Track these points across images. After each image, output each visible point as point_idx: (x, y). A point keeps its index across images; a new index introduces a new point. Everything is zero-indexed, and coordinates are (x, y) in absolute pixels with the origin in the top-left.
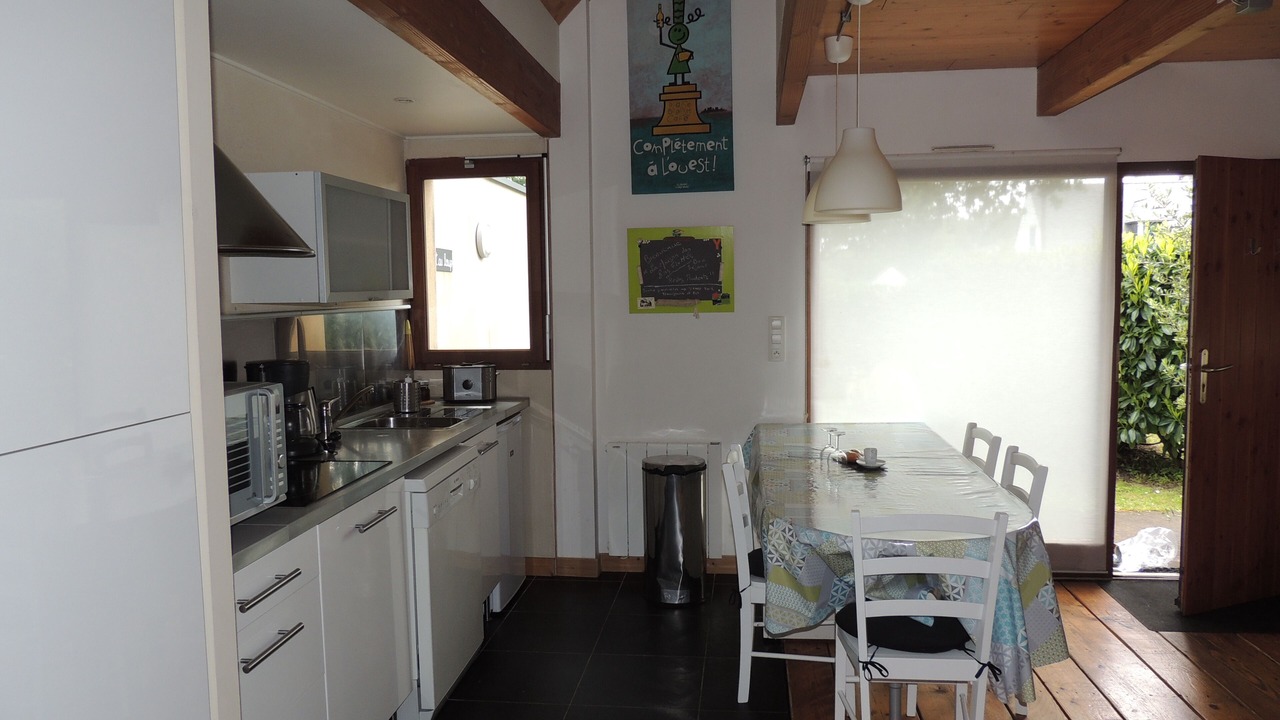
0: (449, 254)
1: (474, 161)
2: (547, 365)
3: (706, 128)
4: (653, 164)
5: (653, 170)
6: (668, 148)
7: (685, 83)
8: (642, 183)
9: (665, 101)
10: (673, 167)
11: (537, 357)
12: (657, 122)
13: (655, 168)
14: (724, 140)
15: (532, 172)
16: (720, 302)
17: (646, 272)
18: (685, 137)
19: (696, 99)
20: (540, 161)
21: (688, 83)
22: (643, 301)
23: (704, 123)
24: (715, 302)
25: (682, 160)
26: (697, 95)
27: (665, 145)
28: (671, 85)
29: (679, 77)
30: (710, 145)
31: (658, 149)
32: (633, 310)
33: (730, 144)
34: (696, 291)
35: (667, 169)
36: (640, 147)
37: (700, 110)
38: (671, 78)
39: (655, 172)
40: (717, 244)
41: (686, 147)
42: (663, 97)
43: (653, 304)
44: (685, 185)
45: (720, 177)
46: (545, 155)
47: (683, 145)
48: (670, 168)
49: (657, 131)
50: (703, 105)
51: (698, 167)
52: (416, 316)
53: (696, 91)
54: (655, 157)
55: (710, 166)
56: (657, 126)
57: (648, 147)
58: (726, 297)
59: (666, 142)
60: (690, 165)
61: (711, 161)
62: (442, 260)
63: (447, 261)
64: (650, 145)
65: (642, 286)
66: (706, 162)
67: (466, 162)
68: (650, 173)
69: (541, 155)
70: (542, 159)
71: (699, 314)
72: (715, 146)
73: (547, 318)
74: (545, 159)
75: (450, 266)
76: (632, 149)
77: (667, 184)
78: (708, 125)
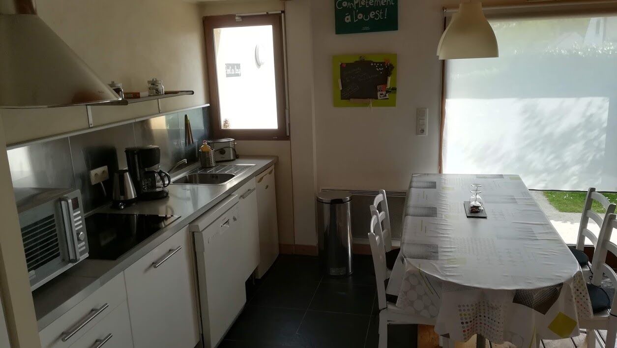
0: (238, 66)
1: (242, 17)
2: (288, 138)
4: (348, 15)
5: (348, 19)
6: (357, 4)
10: (360, 16)
11: (282, 134)
13: (349, 17)
15: (276, 21)
17: (343, 83)
20: (279, 16)
22: (341, 102)
25: (366, 11)
27: (355, 2)
30: (383, 2)
31: (351, 5)
32: (336, 105)
33: (396, 1)
35: (356, 18)
36: (340, 4)
39: (350, 20)
41: (368, 4)
44: (367, 28)
45: (391, 22)
46: (283, 12)
47: (367, 2)
48: (358, 17)
51: (376, 16)
52: (214, 110)
54: (349, 10)
55: (383, 15)
60: (371, 15)
61: (384, 11)
62: (234, 69)
63: (237, 70)
64: (346, 3)
65: (341, 91)
66: (381, 13)
67: (237, 18)
68: (347, 21)
69: (280, 12)
70: (280, 14)
71: (372, 108)
72: (386, 2)
73: (287, 111)
74: (283, 14)
75: (239, 73)
76: (336, 6)
77: (355, 28)
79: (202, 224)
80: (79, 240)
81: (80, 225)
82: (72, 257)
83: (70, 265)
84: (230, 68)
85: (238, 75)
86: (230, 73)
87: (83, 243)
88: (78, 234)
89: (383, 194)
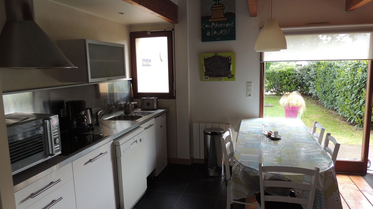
0: (150, 61)
1: (151, 32)
2: (174, 98)
3: (226, 19)
4: (209, 32)
5: (208, 34)
6: (214, 26)
7: (219, 4)
8: (205, 38)
9: (212, 10)
10: (215, 32)
11: (171, 95)
12: (210, 17)
14: (232, 23)
15: (169, 34)
17: (206, 68)
18: (219, 22)
19: (223, 9)
20: (171, 32)
21: (220, 4)
22: (205, 77)
23: (225, 17)
24: (229, 78)
25: (218, 30)
26: (223, 8)
27: (212, 25)
28: (215, 5)
29: (217, 2)
30: (227, 25)
31: (210, 27)
32: (202, 80)
33: (234, 24)
34: (223, 74)
35: (213, 33)
36: (204, 26)
37: (224, 13)
38: (215, 2)
39: (209, 34)
40: (230, 58)
41: (219, 26)
42: (212, 9)
43: (209, 78)
44: (219, 39)
45: (232, 36)
46: (173, 30)
47: (219, 25)
49: (210, 20)
50: (225, 11)
51: (224, 32)
52: (134, 82)
53: (223, 6)
54: (209, 29)
55: (227, 32)
56: (210, 19)
57: (207, 26)
58: (233, 76)
59: (213, 24)
60: (221, 32)
61: (228, 30)
62: (147, 62)
63: (149, 63)
64: (207, 25)
65: (205, 72)
66: (226, 31)
67: (148, 33)
68: (208, 35)
69: (172, 30)
70: (172, 31)
71: (224, 82)
72: (229, 25)
73: (174, 83)
74: (173, 31)
75: (150, 64)
76: (202, 26)
77: (213, 38)
78: (227, 18)
79: (121, 141)
80: (55, 143)
81: (57, 135)
82: (51, 153)
83: (50, 157)
84: (145, 61)
85: (150, 65)
86: (145, 64)
87: (58, 146)
88: (55, 140)
89: (229, 131)
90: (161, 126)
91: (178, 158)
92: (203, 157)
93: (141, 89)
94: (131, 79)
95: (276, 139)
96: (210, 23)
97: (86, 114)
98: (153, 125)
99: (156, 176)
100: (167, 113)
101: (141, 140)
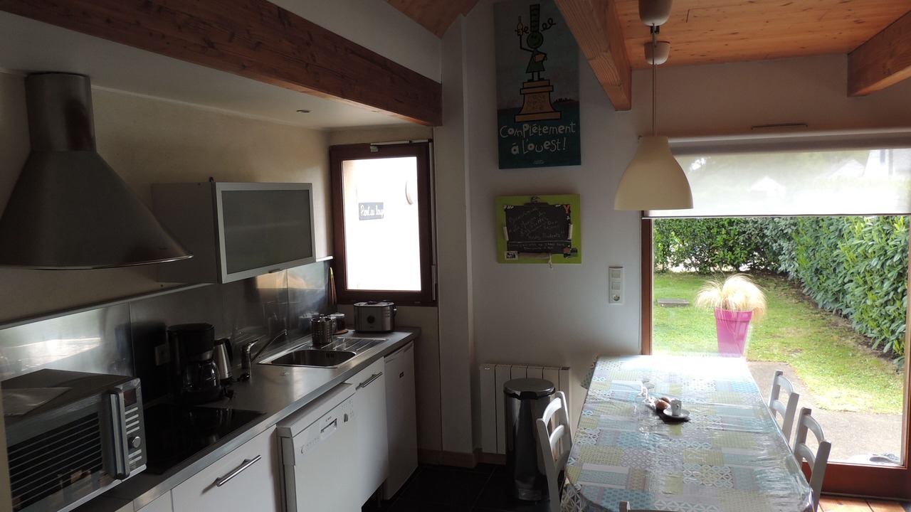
1: (379, 146)
2: (434, 303)
3: (557, 115)
4: (515, 145)
5: (515, 150)
6: (527, 132)
7: (540, 79)
8: (507, 160)
9: (524, 94)
10: (531, 147)
11: (426, 297)
12: (518, 111)
13: (517, 148)
14: (572, 124)
15: (422, 151)
16: (570, 255)
17: (510, 231)
18: (541, 123)
19: (549, 92)
20: (426, 145)
21: (543, 79)
22: (508, 254)
23: (555, 111)
24: (566, 255)
25: (538, 140)
26: (550, 89)
27: (525, 130)
28: (529, 81)
29: (536, 74)
30: (561, 129)
31: (519, 133)
32: (500, 260)
33: (577, 128)
34: (550, 246)
35: (526, 149)
36: (505, 132)
37: (552, 101)
38: (529, 76)
39: (517, 152)
40: (567, 209)
41: (541, 131)
42: (523, 91)
43: (516, 256)
44: (541, 162)
45: (570, 154)
46: (431, 140)
47: (539, 129)
48: (529, 149)
49: (518, 118)
50: (555, 96)
51: (552, 147)
52: (337, 265)
53: (549, 86)
54: (517, 139)
55: (561, 146)
56: (518, 115)
57: (511, 131)
58: (575, 251)
59: (526, 127)
60: (545, 146)
61: (562, 141)
62: (373, 210)
63: (379, 210)
64: (513, 130)
65: (508, 242)
66: (558, 143)
67: (371, 148)
68: (514, 153)
69: (427, 141)
70: (428, 143)
71: (553, 265)
72: (564, 130)
73: (433, 267)
74: (430, 144)
75: (382, 214)
76: (499, 133)
77: (527, 161)
78: (559, 113)
79: (295, 427)
80: (131, 447)
81: (136, 426)
82: (120, 471)
83: (117, 482)
84: (369, 208)
85: (380, 217)
86: (368, 214)
87: (140, 451)
88: (131, 439)
89: (561, 398)
90: (402, 375)
91: (444, 449)
92: (502, 451)
93: (355, 282)
94: (331, 258)
95: (674, 421)
96: (518, 125)
97: (216, 357)
98: (380, 374)
99: (389, 498)
100: (416, 342)
101: (346, 419)
